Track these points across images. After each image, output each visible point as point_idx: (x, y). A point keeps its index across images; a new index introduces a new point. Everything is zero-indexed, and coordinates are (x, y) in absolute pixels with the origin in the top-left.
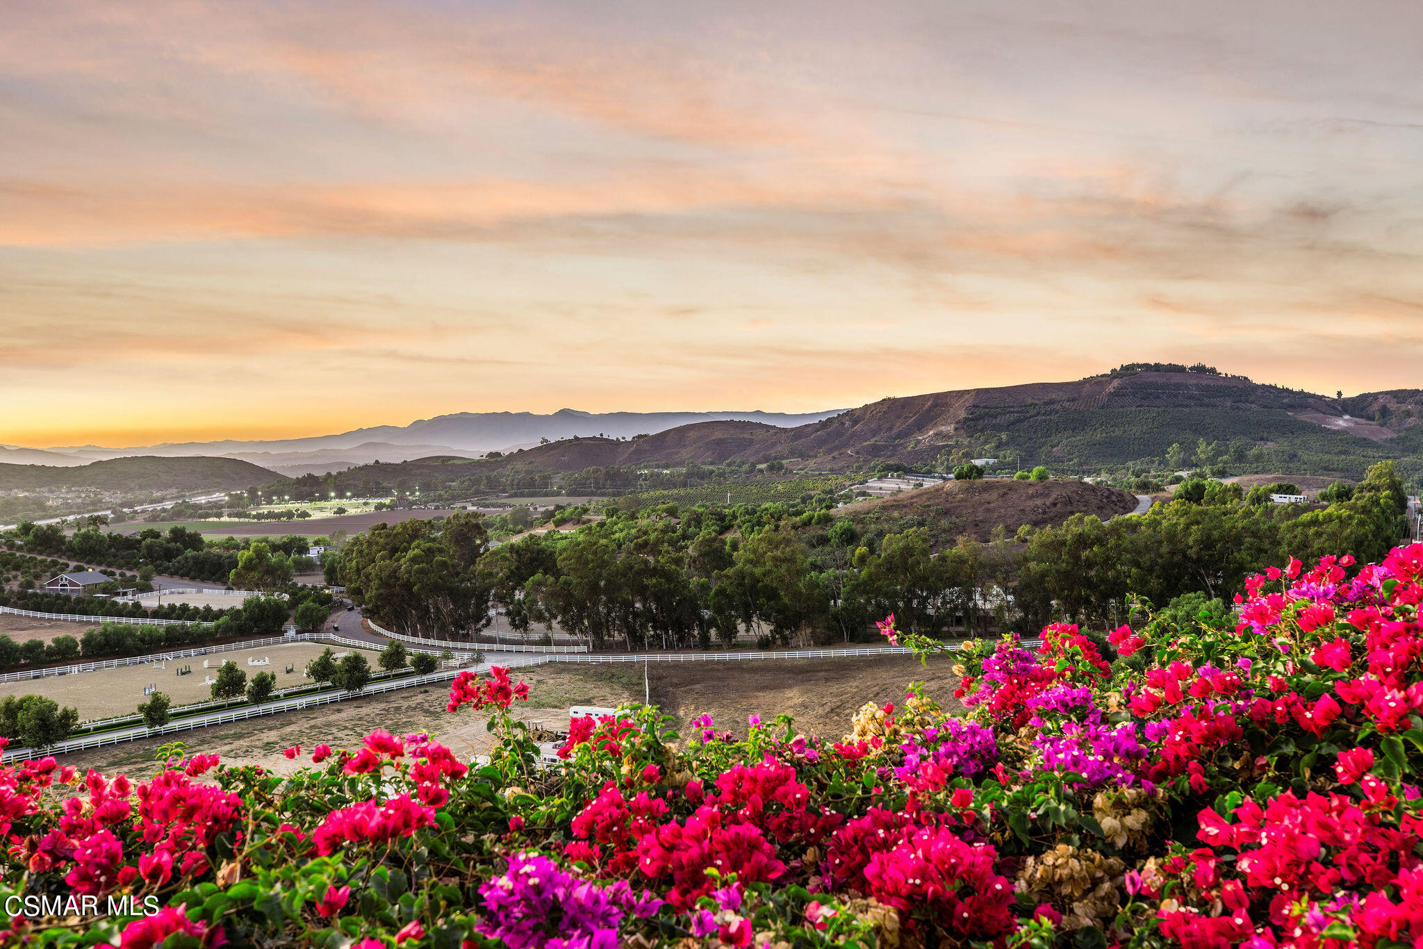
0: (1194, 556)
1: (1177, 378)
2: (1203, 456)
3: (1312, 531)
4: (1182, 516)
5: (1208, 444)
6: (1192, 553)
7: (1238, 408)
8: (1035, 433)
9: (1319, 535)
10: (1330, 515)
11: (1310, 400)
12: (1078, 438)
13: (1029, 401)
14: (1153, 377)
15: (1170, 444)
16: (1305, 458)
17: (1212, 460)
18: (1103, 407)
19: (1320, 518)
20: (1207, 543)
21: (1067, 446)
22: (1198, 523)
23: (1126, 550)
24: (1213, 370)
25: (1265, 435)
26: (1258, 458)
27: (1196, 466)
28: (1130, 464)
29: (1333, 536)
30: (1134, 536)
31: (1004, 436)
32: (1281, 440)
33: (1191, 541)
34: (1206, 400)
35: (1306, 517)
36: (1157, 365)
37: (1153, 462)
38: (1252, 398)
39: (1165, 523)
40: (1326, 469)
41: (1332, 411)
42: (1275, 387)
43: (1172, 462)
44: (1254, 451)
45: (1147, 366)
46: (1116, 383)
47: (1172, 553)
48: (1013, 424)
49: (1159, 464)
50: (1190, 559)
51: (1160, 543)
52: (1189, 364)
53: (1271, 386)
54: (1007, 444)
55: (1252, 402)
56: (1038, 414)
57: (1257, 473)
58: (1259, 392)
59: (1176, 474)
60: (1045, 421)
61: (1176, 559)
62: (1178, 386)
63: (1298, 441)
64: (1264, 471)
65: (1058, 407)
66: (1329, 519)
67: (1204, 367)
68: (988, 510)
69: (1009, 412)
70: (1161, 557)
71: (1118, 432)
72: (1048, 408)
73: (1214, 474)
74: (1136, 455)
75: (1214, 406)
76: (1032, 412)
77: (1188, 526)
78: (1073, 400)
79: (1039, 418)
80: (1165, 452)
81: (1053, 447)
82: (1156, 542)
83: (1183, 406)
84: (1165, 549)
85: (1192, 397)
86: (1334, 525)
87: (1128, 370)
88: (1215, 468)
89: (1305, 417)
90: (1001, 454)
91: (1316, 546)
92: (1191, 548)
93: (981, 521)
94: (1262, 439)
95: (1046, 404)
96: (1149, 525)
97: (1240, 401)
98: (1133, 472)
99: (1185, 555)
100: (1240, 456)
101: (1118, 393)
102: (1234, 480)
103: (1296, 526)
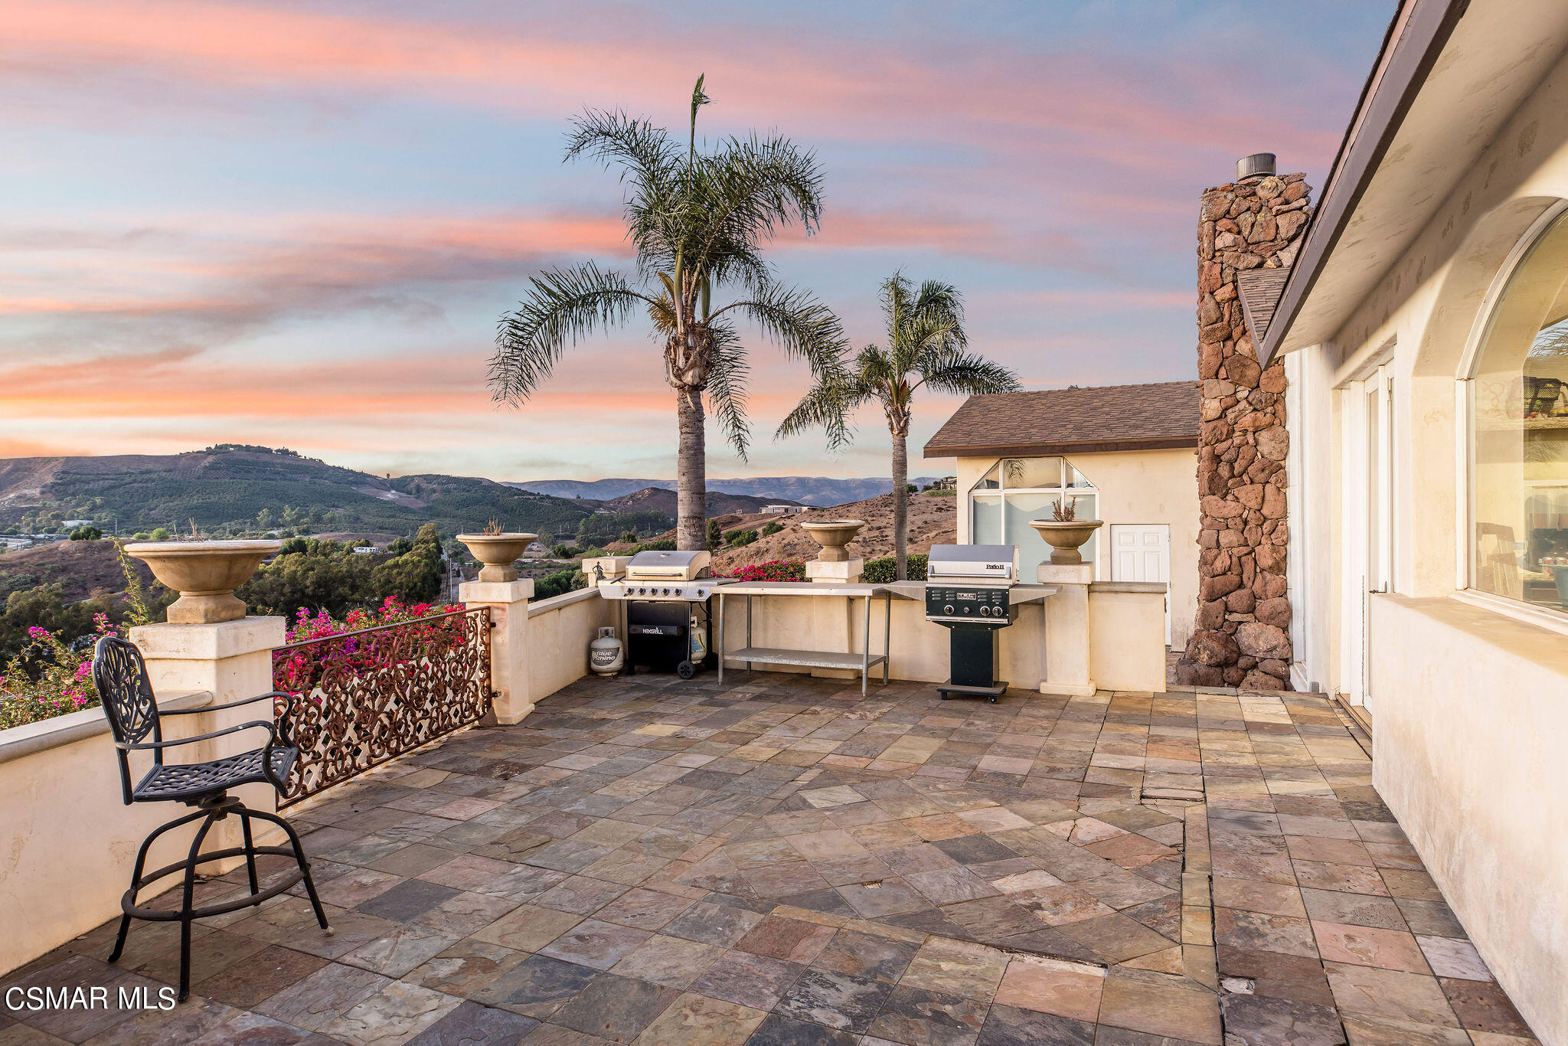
0: (311, 593)
1: (265, 458)
2: (288, 519)
3: (395, 571)
4: (301, 565)
5: (293, 510)
6: (309, 591)
7: (315, 483)
8: (131, 498)
9: (399, 574)
10: (407, 560)
11: (368, 479)
12: (175, 503)
13: (125, 470)
14: (244, 456)
15: (260, 509)
16: (366, 520)
17: (296, 522)
18: (198, 478)
19: (400, 562)
20: (319, 583)
21: (164, 509)
22: (313, 569)
23: (254, 592)
24: (295, 453)
25: (336, 503)
26: (332, 520)
27: (283, 526)
28: (225, 524)
29: (409, 574)
30: (261, 581)
31: (98, 500)
32: (348, 507)
33: (308, 583)
34: (289, 476)
35: (390, 562)
36: (248, 447)
37: (245, 523)
38: (326, 476)
39: (286, 571)
40: (381, 528)
41: (383, 487)
42: (342, 469)
43: (262, 523)
44: (329, 515)
45: (239, 447)
46: (211, 459)
47: (293, 592)
48: (108, 489)
49: (251, 525)
50: (308, 596)
51: (283, 585)
52: (274, 448)
53: (339, 468)
54: (102, 507)
55: (326, 479)
56: (135, 481)
57: (332, 531)
58: (331, 472)
59: (269, 532)
60: (142, 487)
61: (296, 596)
62: (266, 464)
63: (360, 508)
64: (337, 529)
65: (155, 476)
66: (406, 562)
67: (287, 450)
68: (109, 566)
69: (103, 479)
70: (283, 595)
71: (213, 499)
72: (146, 477)
73: (300, 533)
74: (231, 518)
75: (295, 480)
76: (127, 480)
77: (306, 572)
78: (170, 471)
79: (135, 485)
80: (255, 515)
81: (151, 510)
82: (279, 585)
83: (270, 479)
84: (287, 589)
85: (278, 473)
86: (409, 567)
87: (221, 449)
88: (301, 528)
89: (365, 491)
90: (96, 516)
91: (398, 581)
92: (308, 587)
93: (103, 576)
94: (333, 506)
95: (142, 473)
96: (273, 573)
97: (316, 478)
98: (230, 532)
99: (303, 592)
100: (318, 519)
101: (212, 467)
102: (316, 537)
103: (384, 568)
